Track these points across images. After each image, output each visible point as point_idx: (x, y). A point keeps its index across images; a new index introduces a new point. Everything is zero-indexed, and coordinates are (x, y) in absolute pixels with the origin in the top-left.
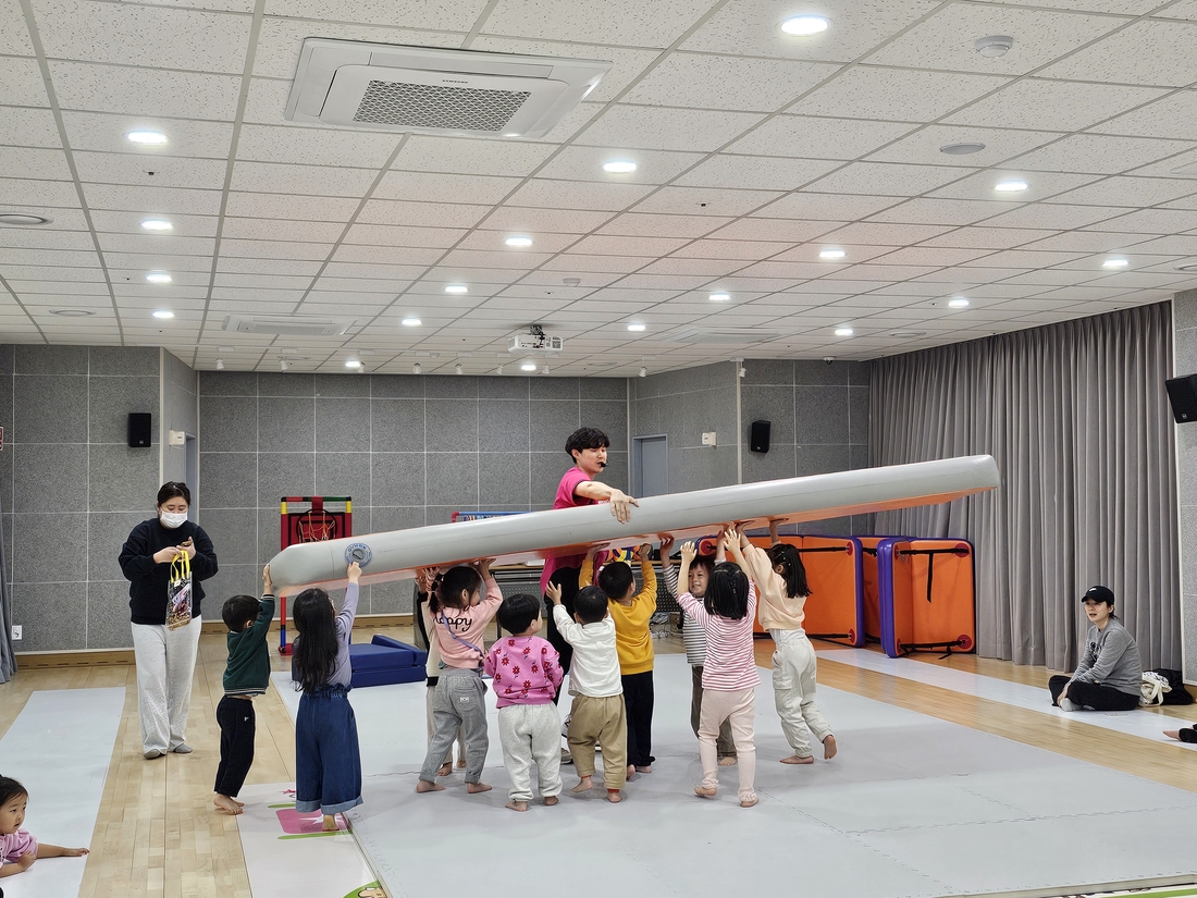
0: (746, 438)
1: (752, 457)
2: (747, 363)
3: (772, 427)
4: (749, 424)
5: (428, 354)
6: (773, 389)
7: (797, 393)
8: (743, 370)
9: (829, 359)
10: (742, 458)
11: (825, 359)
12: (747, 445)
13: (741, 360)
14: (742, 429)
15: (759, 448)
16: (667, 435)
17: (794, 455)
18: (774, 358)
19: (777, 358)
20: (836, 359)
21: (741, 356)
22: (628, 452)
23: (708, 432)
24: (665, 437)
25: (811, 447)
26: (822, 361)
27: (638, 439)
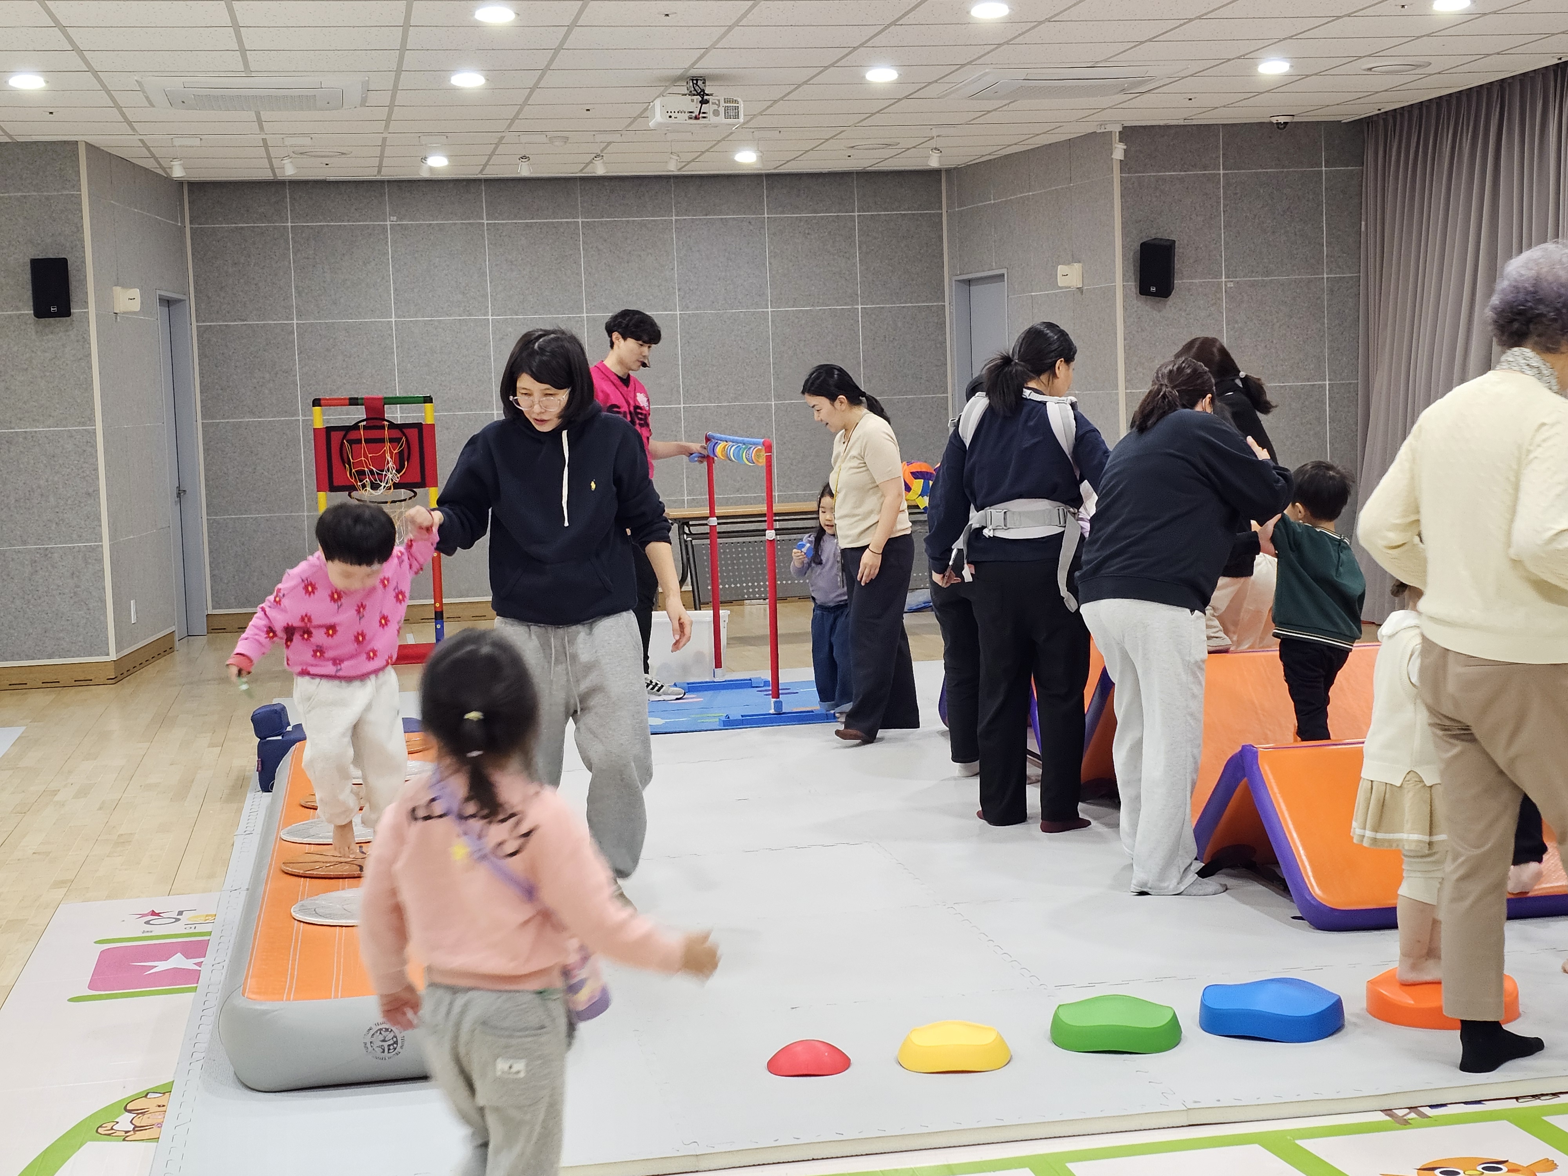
0: (1131, 273)
1: (1144, 307)
2: (1129, 134)
3: (1178, 250)
4: (1137, 246)
6: (1182, 180)
7: (1227, 185)
9: (1282, 120)
10: (1125, 309)
11: (1274, 120)
12: (1133, 285)
13: (1117, 128)
14: (1124, 255)
15: (1153, 289)
16: (1004, 271)
17: (1221, 299)
18: (1182, 122)
19: (1187, 122)
20: (1296, 119)
21: (1116, 122)
22: (947, 304)
23: (1068, 263)
24: (1003, 275)
25: (1253, 285)
26: (1271, 123)
27: (959, 281)
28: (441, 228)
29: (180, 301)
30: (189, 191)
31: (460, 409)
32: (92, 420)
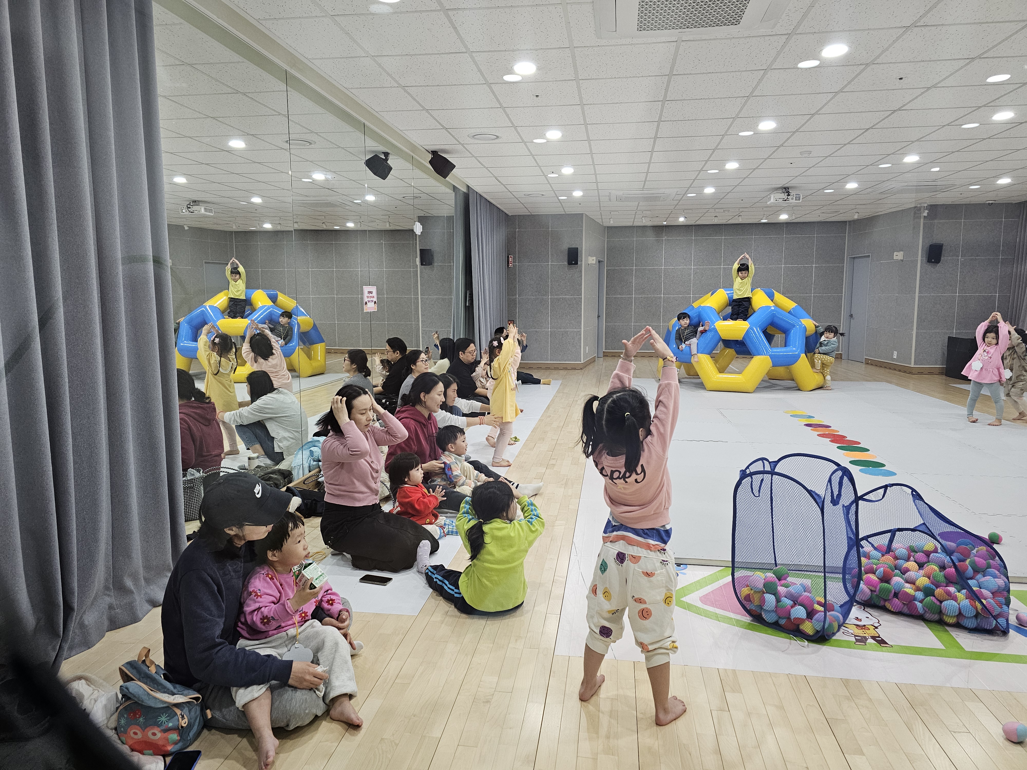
0: (924, 255)
1: (929, 267)
2: (929, 207)
3: (944, 247)
4: (928, 245)
5: (722, 210)
6: (947, 223)
7: (965, 225)
8: (927, 211)
9: (991, 202)
10: (921, 267)
11: (988, 202)
12: (925, 259)
13: (926, 205)
14: (922, 248)
15: (933, 260)
16: (870, 254)
17: (958, 265)
18: (950, 203)
19: (953, 203)
20: (996, 202)
21: (925, 203)
22: (845, 265)
23: (898, 251)
24: (869, 256)
25: (971, 260)
26: (984, 204)
27: (851, 258)
28: (680, 240)
29: (602, 261)
30: (608, 229)
31: (681, 295)
32: (581, 295)
